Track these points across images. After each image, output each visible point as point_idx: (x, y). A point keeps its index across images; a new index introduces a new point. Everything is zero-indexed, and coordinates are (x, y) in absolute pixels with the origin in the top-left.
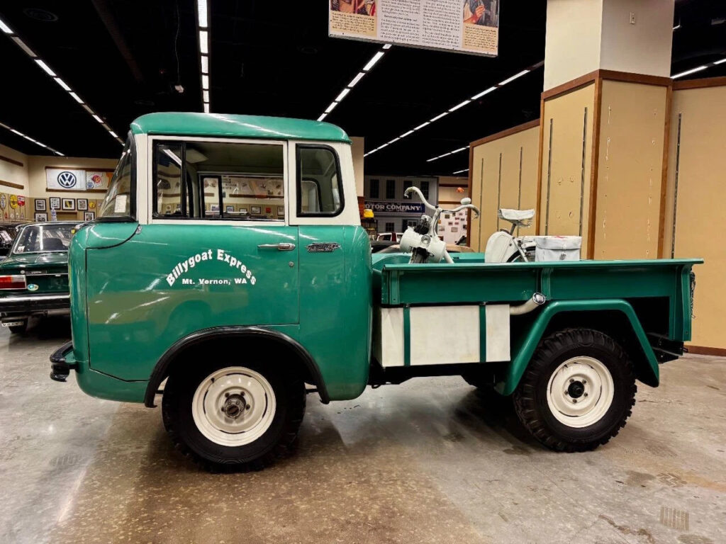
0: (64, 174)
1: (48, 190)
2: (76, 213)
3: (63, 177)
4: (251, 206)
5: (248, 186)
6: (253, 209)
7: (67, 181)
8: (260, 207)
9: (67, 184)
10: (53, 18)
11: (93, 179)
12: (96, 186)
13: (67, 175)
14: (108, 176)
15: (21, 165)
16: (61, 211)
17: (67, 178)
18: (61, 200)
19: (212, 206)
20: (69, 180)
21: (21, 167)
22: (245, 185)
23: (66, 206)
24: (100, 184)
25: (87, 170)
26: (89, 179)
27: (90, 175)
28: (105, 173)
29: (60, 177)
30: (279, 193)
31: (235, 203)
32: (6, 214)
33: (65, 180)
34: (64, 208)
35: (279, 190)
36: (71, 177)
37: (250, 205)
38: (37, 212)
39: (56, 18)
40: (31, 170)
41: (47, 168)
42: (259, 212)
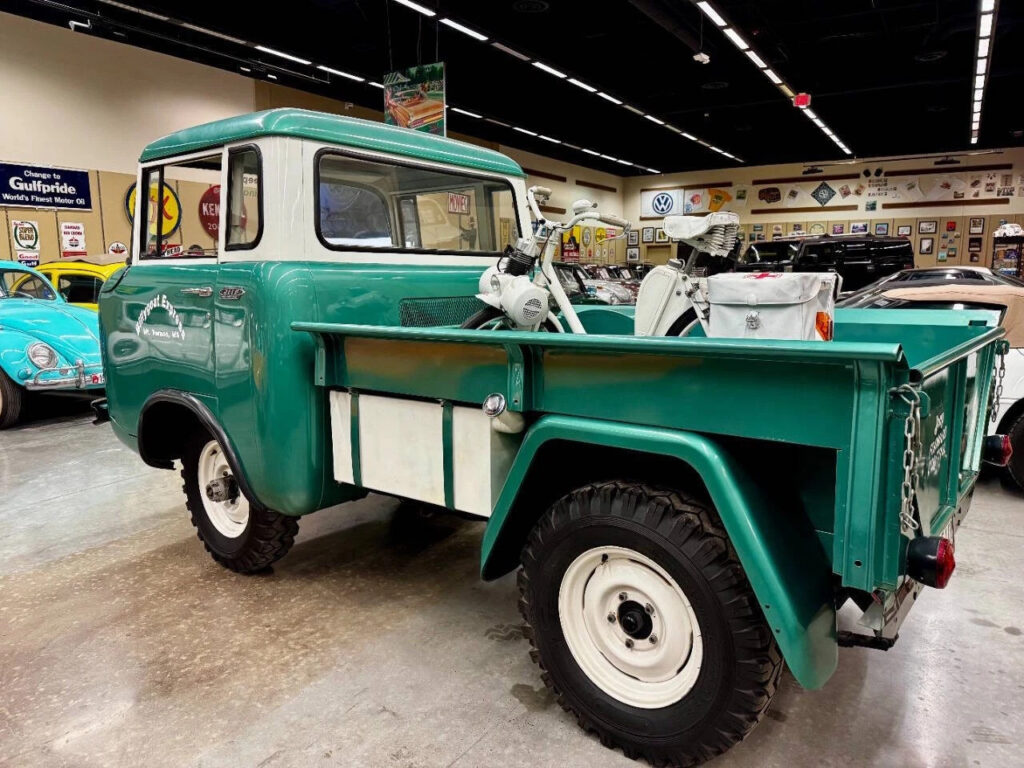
0: (660, 197)
1: (642, 219)
2: (669, 246)
3: (658, 200)
4: (919, 221)
5: (917, 188)
6: (923, 225)
7: (663, 206)
8: (935, 222)
9: (663, 210)
10: (543, 6)
11: (693, 200)
12: (695, 208)
13: (663, 197)
14: (710, 193)
15: (613, 190)
16: (654, 244)
17: (663, 202)
18: (655, 230)
19: (852, 225)
20: (665, 204)
21: (614, 193)
22: (911, 187)
23: (660, 237)
24: (700, 206)
25: (686, 188)
26: (688, 201)
27: (690, 194)
28: (706, 190)
29: (656, 201)
30: (977, 195)
31: (891, 217)
32: (590, 252)
33: (660, 204)
34: (658, 240)
35: (975, 190)
36: (667, 200)
37: (917, 219)
38: (630, 247)
39: (547, 6)
40: (626, 195)
41: (643, 190)
42: (933, 230)
